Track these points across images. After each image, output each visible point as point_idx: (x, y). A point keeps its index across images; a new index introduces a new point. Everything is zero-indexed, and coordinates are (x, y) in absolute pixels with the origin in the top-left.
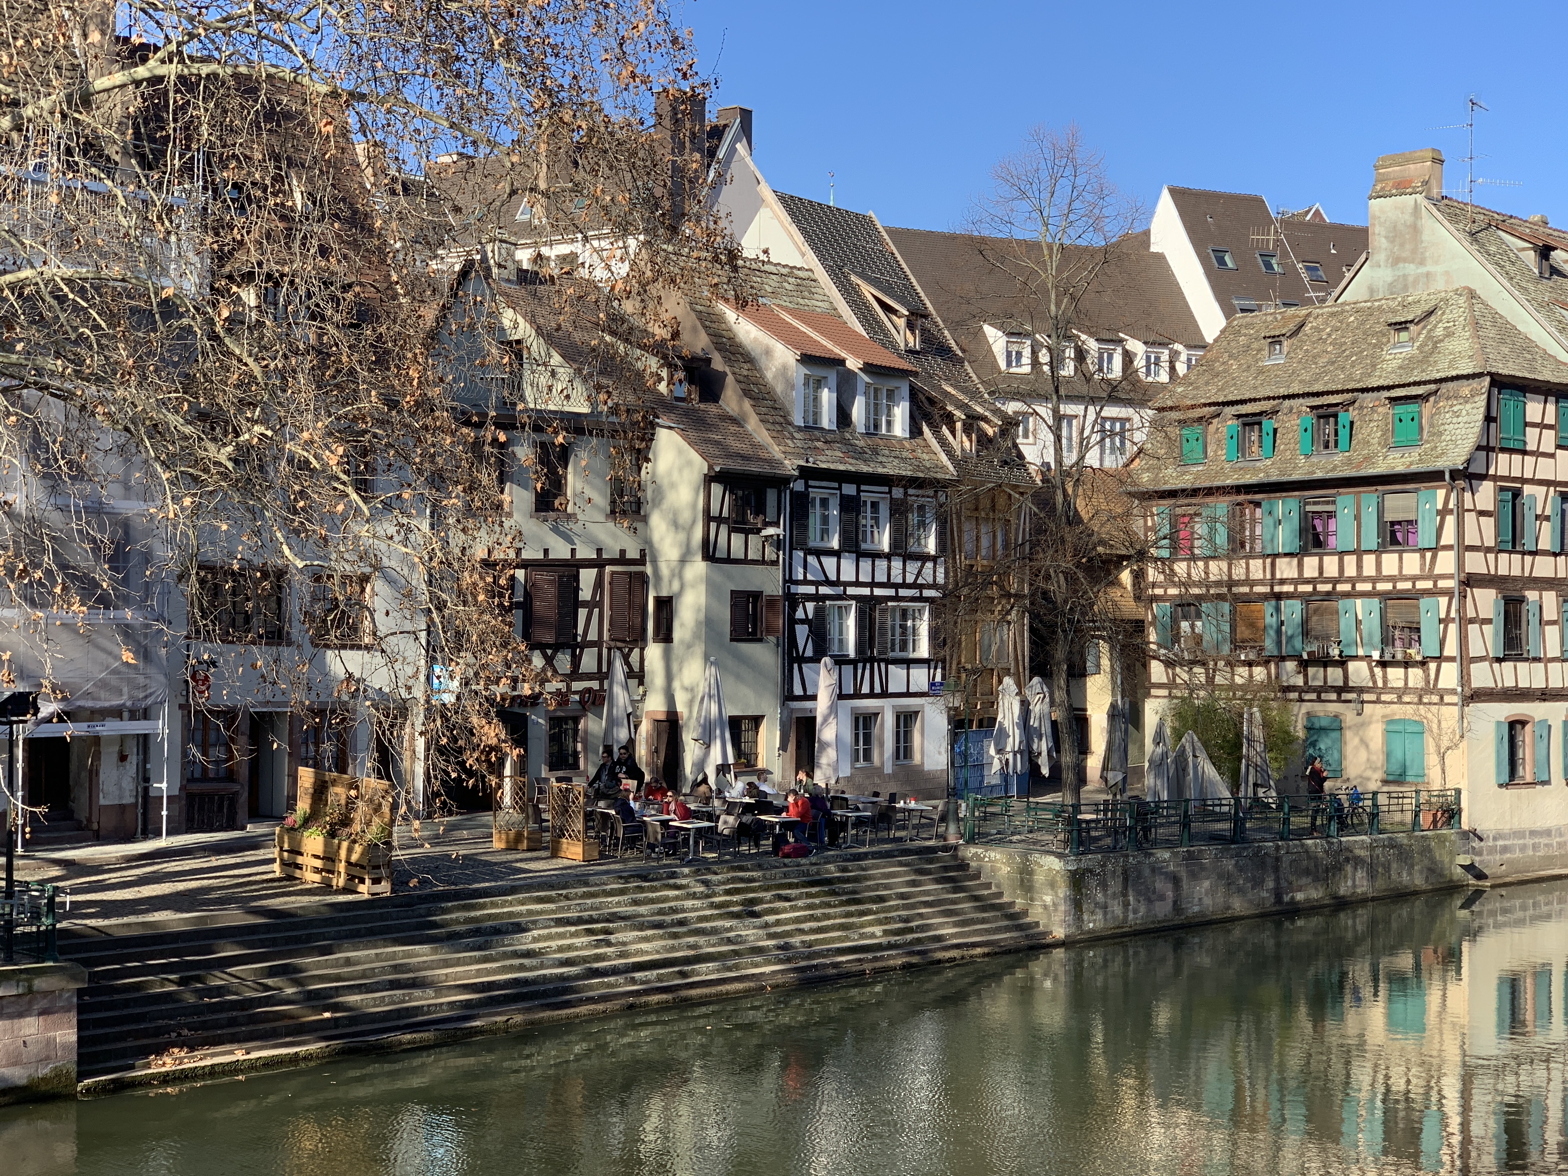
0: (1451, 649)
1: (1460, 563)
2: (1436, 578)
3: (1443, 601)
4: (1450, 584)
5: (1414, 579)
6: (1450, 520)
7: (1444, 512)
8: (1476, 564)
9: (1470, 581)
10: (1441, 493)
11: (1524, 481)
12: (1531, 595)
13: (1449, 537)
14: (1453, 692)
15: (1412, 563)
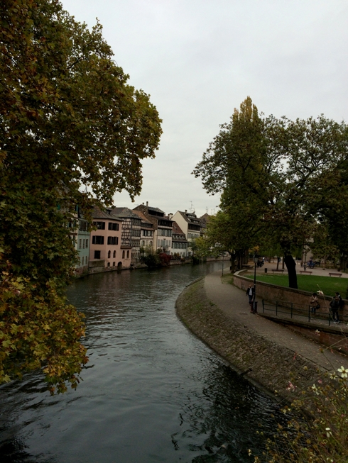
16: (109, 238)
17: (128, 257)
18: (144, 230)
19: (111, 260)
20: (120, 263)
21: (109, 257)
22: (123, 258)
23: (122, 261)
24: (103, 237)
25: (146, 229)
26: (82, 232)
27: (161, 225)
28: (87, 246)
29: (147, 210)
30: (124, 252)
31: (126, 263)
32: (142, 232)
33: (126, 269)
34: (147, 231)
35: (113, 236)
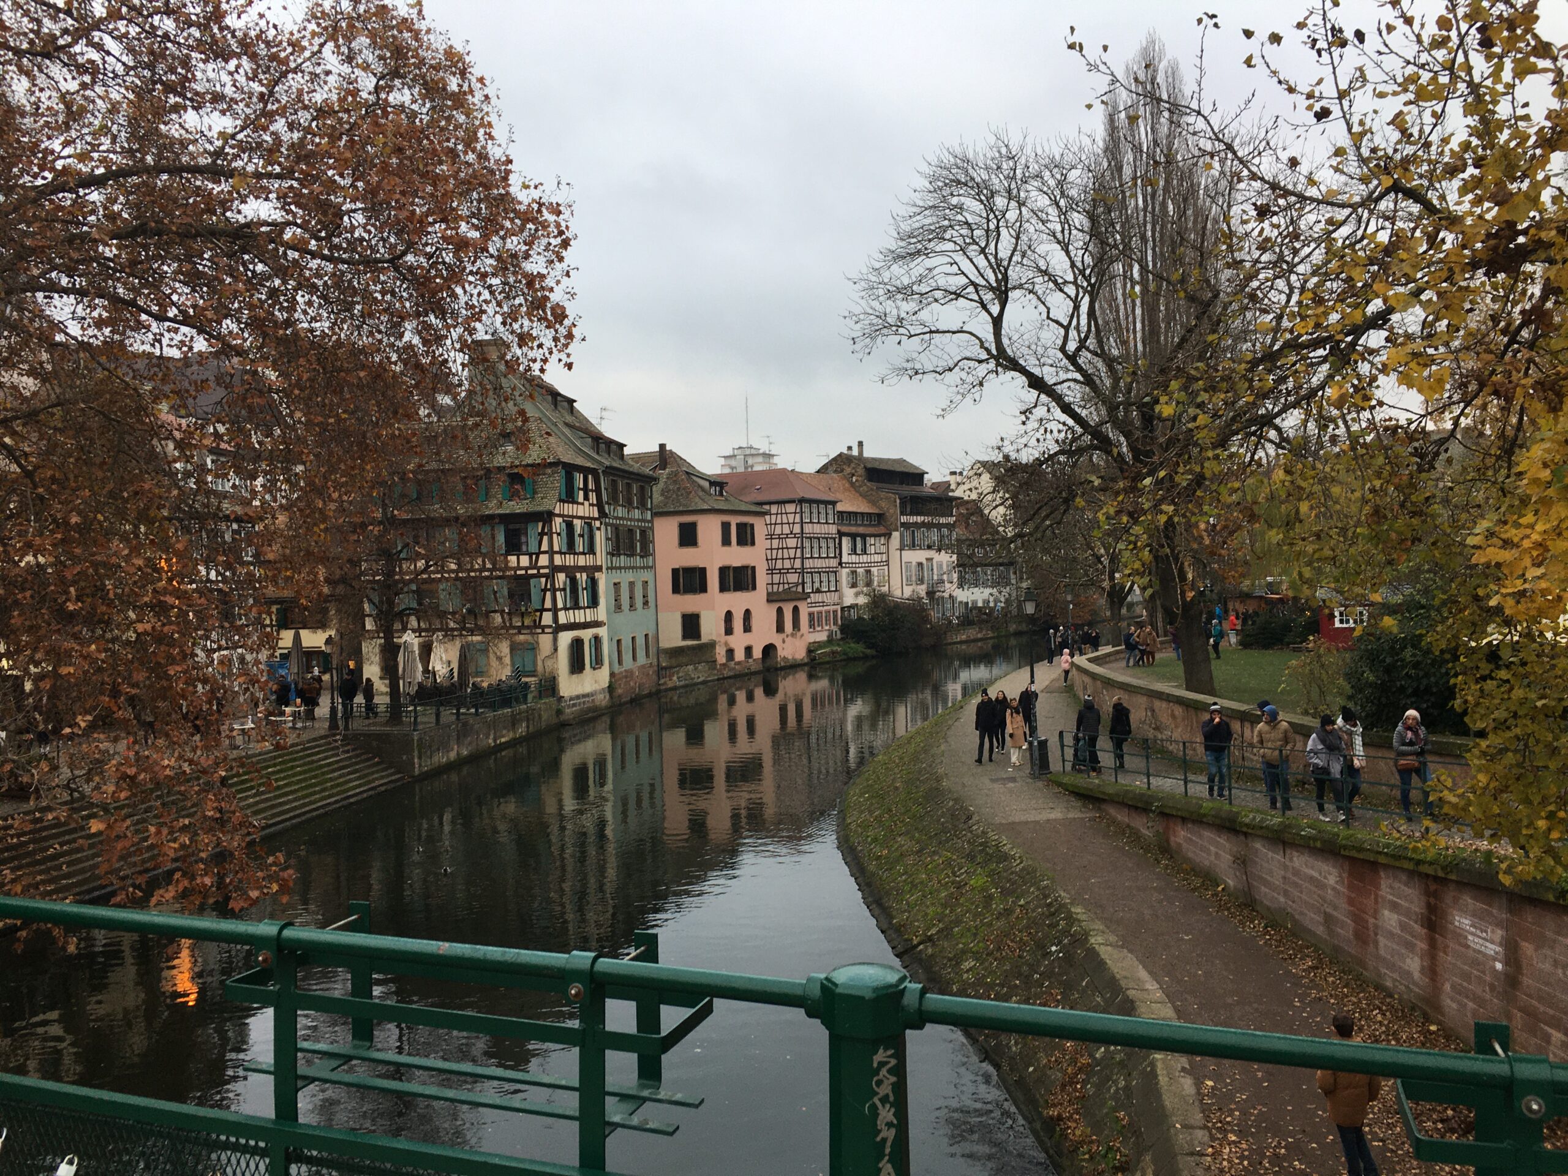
0: (548, 604)
1: (552, 560)
2: (539, 568)
3: (543, 580)
4: (546, 571)
5: (526, 569)
6: (545, 538)
7: (542, 534)
8: (558, 560)
9: (555, 569)
10: (540, 525)
11: (573, 517)
12: (578, 575)
13: (545, 547)
14: (550, 627)
15: (525, 561)
16: (723, 571)
17: (796, 624)
18: (853, 536)
19: (739, 641)
20: (769, 650)
21: (729, 631)
22: (780, 628)
23: (776, 639)
24: (703, 571)
25: (861, 530)
26: (623, 560)
27: (912, 514)
28: (646, 603)
29: (860, 470)
30: (780, 611)
31: (792, 649)
32: (846, 543)
33: (793, 667)
34: (864, 537)
35: (739, 564)
